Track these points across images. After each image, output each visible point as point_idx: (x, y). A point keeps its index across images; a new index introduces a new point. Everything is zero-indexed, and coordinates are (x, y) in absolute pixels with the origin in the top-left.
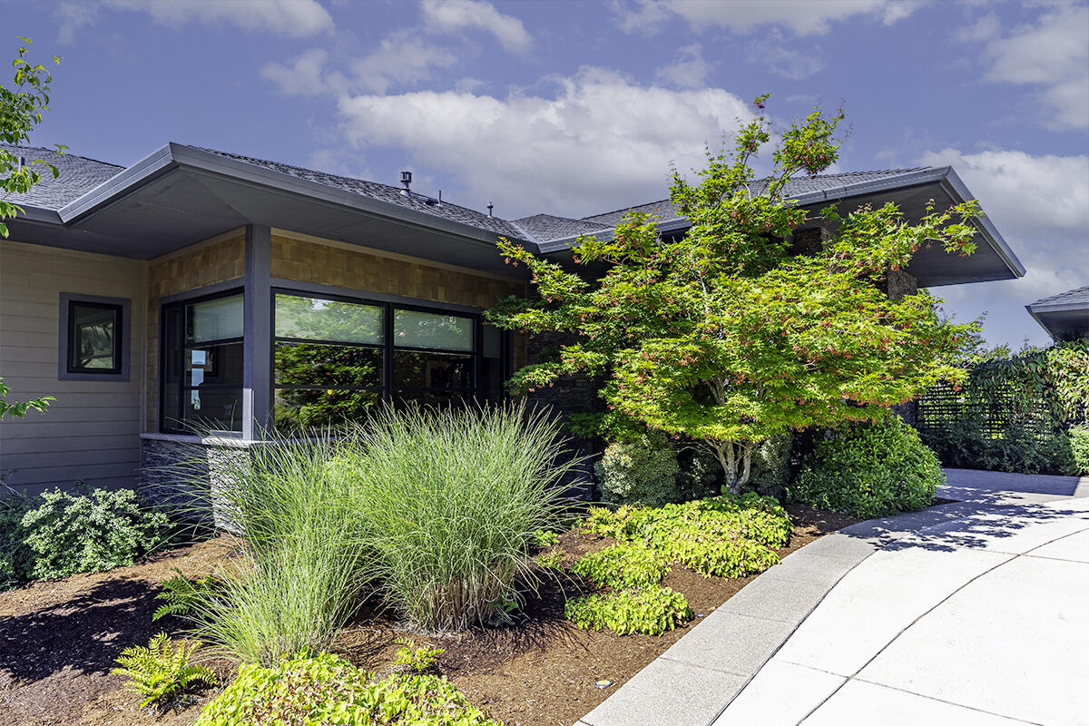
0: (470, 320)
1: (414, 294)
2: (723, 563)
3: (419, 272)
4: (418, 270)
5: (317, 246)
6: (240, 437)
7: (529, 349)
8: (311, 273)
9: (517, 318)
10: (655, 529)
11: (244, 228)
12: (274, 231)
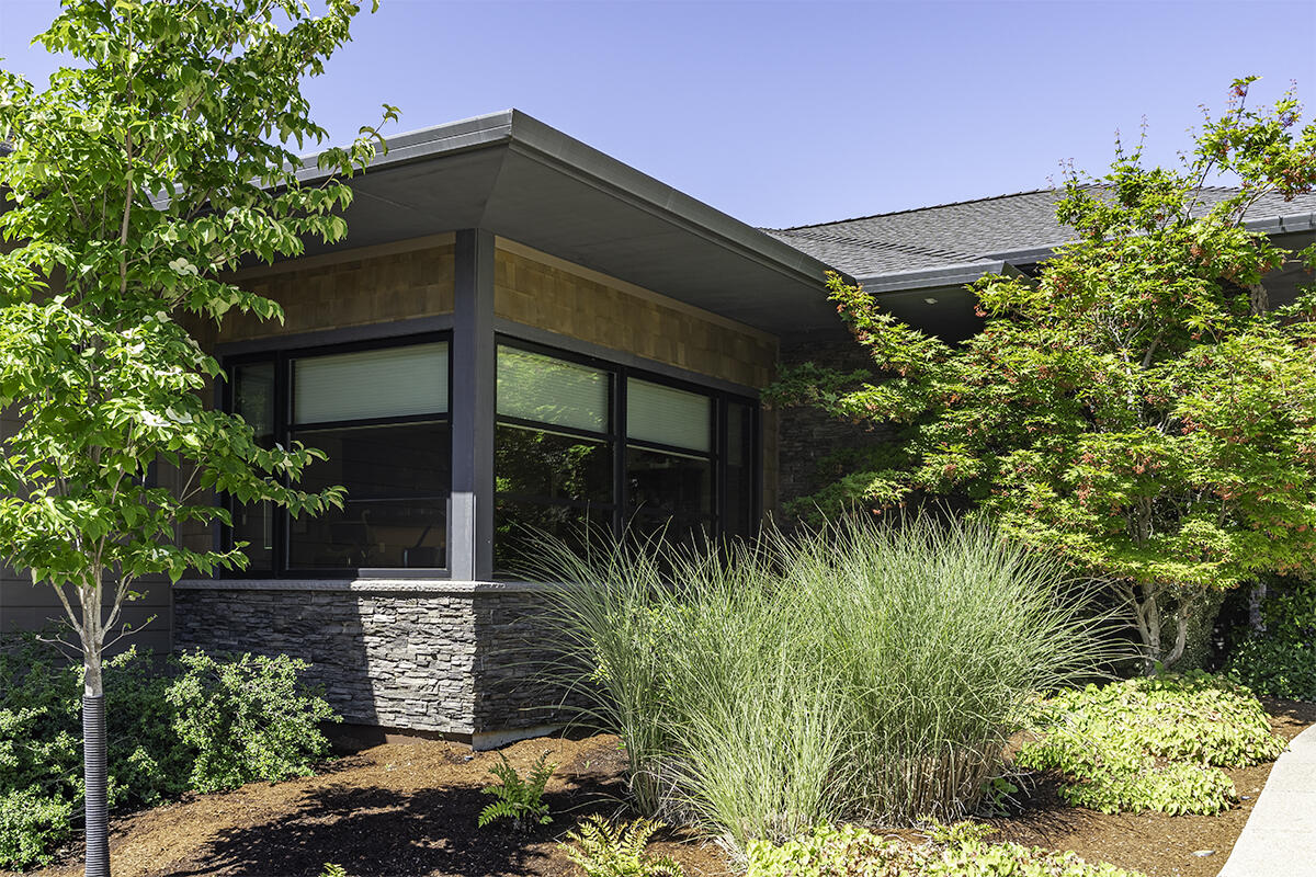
0: (707, 398)
1: (650, 353)
2: (1225, 749)
3: (656, 316)
4: (654, 313)
5: (544, 268)
6: (448, 576)
7: (781, 454)
8: (538, 312)
9: (852, 399)
10: (1089, 717)
11: (454, 234)
12: (500, 242)
